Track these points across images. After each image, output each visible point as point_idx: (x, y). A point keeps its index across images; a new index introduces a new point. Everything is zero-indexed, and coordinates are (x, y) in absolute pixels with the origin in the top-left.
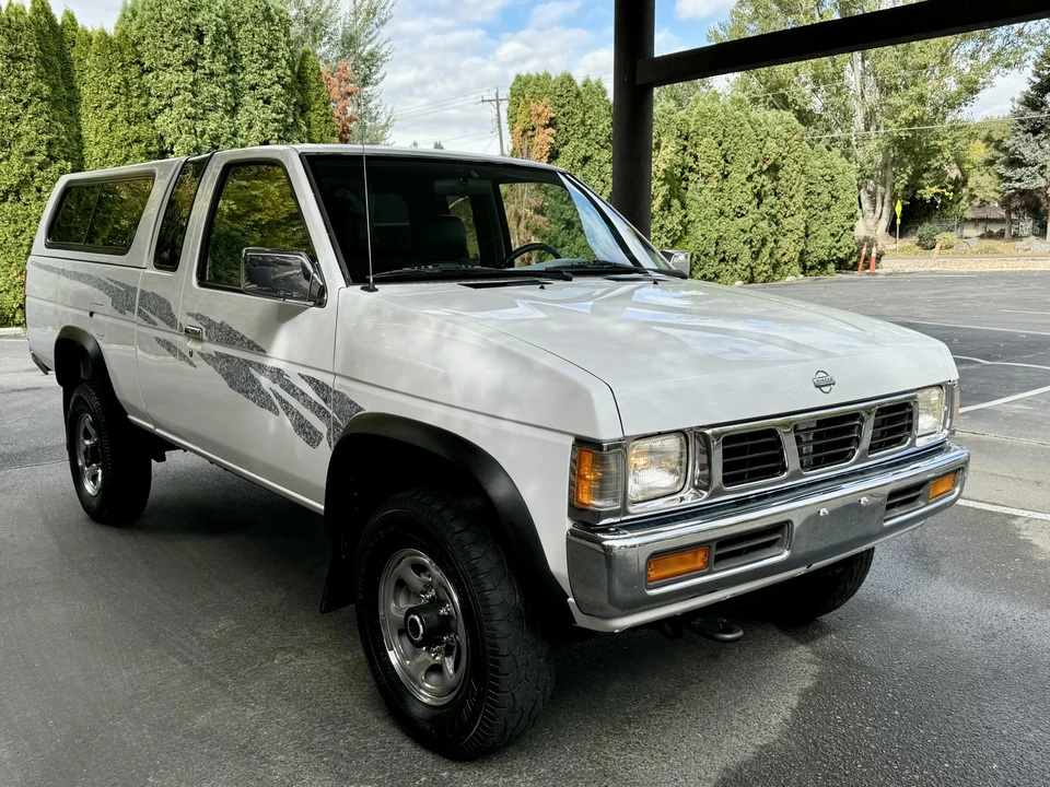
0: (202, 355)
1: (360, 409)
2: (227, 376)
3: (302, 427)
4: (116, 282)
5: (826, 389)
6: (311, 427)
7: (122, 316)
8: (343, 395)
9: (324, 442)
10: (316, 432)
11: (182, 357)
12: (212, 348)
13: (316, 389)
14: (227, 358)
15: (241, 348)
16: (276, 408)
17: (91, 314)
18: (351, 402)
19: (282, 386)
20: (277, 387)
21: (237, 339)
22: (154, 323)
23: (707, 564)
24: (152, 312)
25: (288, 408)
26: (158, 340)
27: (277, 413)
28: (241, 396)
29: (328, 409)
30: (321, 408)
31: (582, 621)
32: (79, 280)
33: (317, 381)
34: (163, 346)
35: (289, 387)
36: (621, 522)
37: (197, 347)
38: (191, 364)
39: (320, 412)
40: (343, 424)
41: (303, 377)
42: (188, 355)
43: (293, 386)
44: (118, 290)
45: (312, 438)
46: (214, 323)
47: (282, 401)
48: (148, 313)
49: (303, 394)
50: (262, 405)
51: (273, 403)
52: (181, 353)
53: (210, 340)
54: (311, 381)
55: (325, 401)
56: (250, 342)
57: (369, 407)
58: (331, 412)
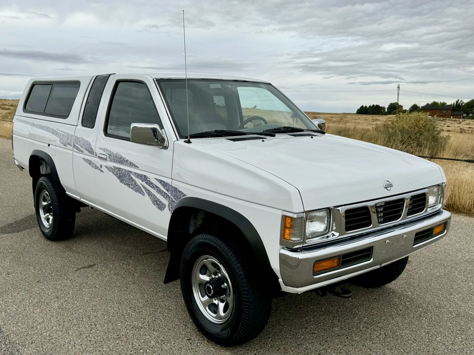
0: (107, 167)
1: (185, 195)
2: (119, 177)
3: (156, 202)
4: (61, 131)
5: (388, 189)
6: (160, 202)
7: (65, 147)
8: (176, 189)
9: (167, 209)
10: (163, 204)
11: (97, 168)
12: (112, 164)
13: (163, 185)
14: (119, 169)
15: (126, 165)
16: (143, 192)
17: (49, 145)
18: (180, 192)
19: (146, 183)
20: (144, 183)
21: (124, 161)
22: (82, 151)
23: (339, 265)
24: (81, 146)
25: (149, 193)
26: (84, 159)
27: (144, 195)
28: (126, 186)
29: (169, 194)
30: (165, 193)
31: (285, 288)
32: (42, 129)
33: (164, 182)
34: (86, 162)
35: (150, 184)
36: (303, 247)
37: (104, 163)
38: (101, 171)
39: (165, 195)
40: (177, 202)
41: (157, 180)
42: (100, 167)
43: (152, 183)
44: (63, 135)
45: (161, 206)
46: (113, 153)
47: (146, 190)
48: (79, 147)
49: (157, 187)
50: (137, 191)
51: (142, 190)
52: (96, 166)
53: (111, 161)
54: (161, 181)
55: (168, 191)
56: (131, 163)
57: (189, 195)
58: (170, 195)
